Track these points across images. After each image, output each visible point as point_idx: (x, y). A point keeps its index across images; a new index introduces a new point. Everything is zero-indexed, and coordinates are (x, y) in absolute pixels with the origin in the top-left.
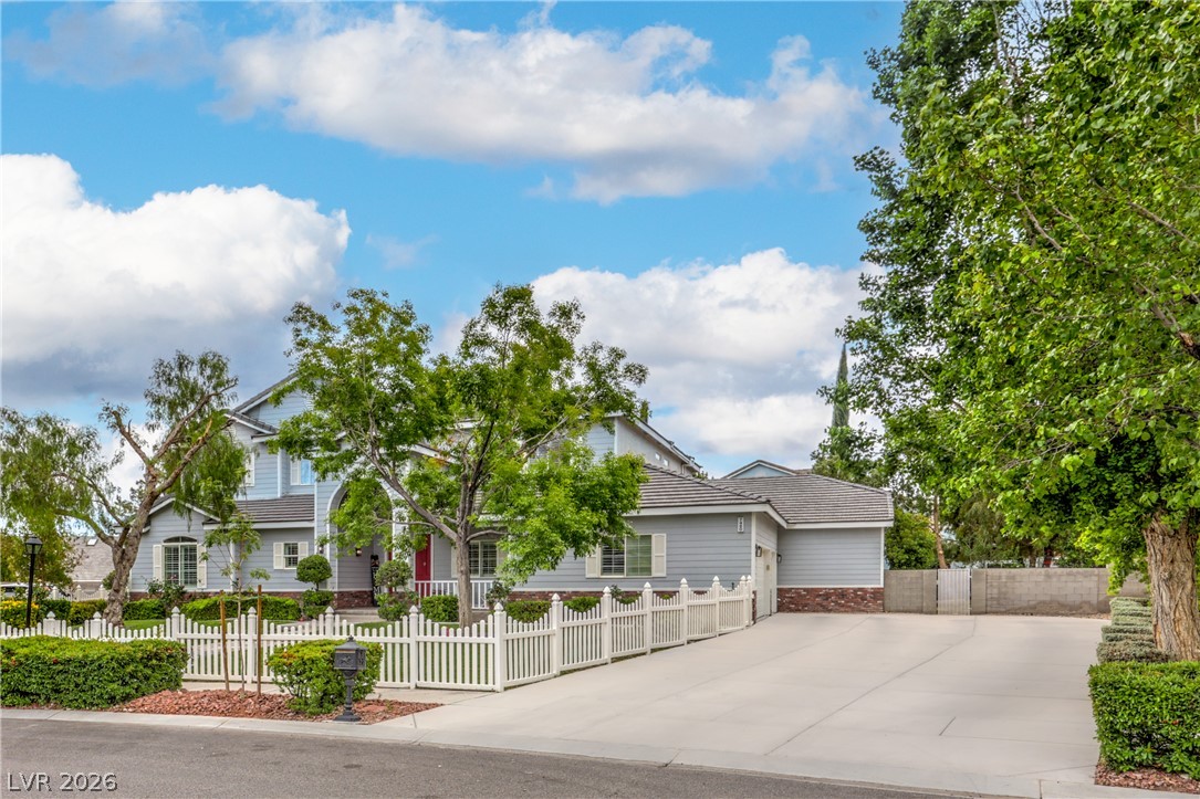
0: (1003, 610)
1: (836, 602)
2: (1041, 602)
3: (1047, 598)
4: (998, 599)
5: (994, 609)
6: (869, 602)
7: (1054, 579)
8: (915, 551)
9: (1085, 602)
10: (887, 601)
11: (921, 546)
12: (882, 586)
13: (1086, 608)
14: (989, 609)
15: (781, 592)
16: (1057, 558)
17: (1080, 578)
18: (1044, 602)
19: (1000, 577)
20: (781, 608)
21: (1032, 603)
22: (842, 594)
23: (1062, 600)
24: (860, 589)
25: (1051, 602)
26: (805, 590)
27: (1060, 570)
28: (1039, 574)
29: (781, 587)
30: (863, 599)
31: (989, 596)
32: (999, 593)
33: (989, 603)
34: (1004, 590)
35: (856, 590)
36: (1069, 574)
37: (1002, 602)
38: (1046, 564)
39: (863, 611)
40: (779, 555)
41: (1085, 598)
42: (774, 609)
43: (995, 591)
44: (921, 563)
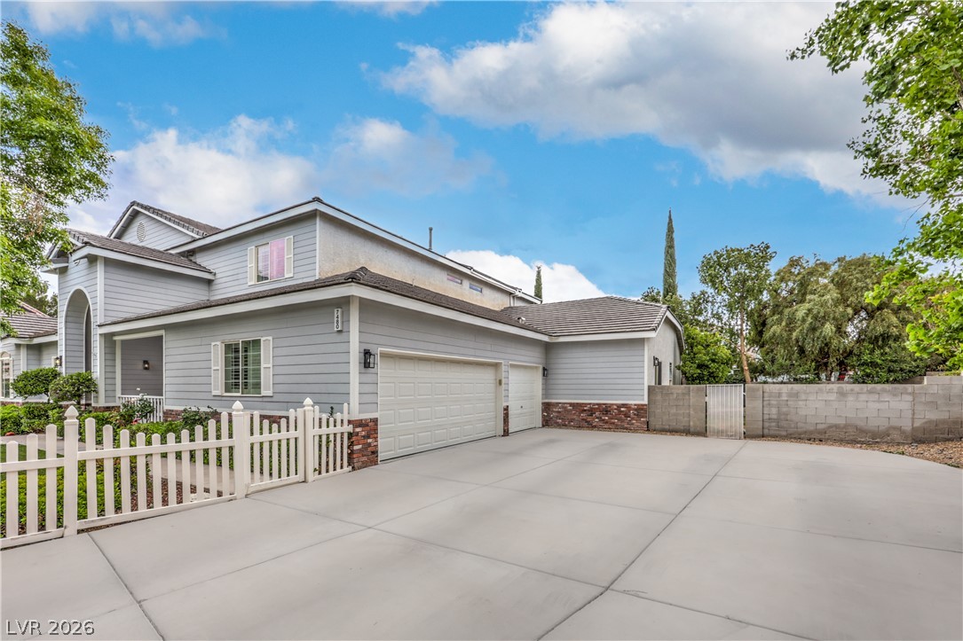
0: (784, 433)
1: (600, 418)
2: (830, 427)
3: (842, 422)
4: (778, 421)
5: (772, 432)
6: (633, 419)
7: (851, 398)
8: (707, 366)
9: (895, 428)
10: (652, 419)
11: (713, 361)
12: (646, 402)
13: (896, 436)
14: (766, 431)
15: (547, 407)
16: (851, 373)
17: (886, 397)
18: (836, 426)
19: (780, 395)
20: (547, 423)
21: (820, 427)
22: (606, 409)
23: (861, 424)
24: (624, 405)
25: (846, 426)
26: (571, 404)
27: (857, 387)
28: (830, 391)
29: (546, 401)
30: (627, 415)
31: (766, 417)
32: (779, 413)
33: (766, 424)
34: (784, 410)
35: (619, 406)
36: (870, 392)
37: (783, 423)
38: (841, 378)
39: (627, 429)
40: (544, 369)
41: (895, 423)
42: (539, 422)
43: (774, 411)
44: (714, 377)
